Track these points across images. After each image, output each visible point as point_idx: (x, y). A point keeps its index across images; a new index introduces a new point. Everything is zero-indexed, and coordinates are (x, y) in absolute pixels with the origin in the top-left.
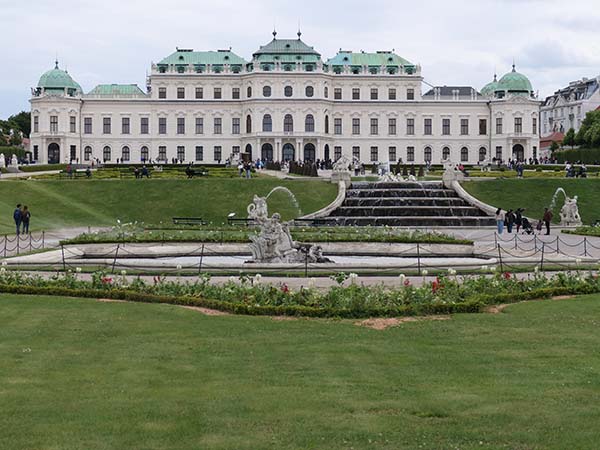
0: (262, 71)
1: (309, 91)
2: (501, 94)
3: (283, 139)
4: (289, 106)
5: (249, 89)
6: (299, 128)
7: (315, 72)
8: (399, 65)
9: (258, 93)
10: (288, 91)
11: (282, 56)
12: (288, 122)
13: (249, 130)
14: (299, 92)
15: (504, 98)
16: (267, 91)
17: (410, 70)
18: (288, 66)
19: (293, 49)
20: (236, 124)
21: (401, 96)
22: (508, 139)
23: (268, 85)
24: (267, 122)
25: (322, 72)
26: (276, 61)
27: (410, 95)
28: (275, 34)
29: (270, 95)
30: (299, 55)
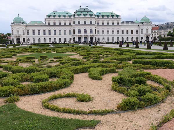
0: (78, 17)
1: (91, 22)
2: (142, 23)
3: (84, 36)
4: (85, 26)
5: (74, 22)
6: (88, 32)
7: (92, 17)
8: (115, 15)
9: (76, 23)
10: (85, 22)
11: (83, 12)
12: (85, 31)
13: (74, 33)
14: (88, 22)
15: (143, 24)
16: (79, 22)
17: (117, 16)
18: (85, 15)
19: (86, 10)
20: (70, 32)
21: (115, 24)
22: (145, 35)
23: (79, 20)
24: (79, 31)
25: (94, 17)
26: (81, 14)
27: (118, 23)
28: (80, 7)
29: (80, 23)
30: (88, 12)
